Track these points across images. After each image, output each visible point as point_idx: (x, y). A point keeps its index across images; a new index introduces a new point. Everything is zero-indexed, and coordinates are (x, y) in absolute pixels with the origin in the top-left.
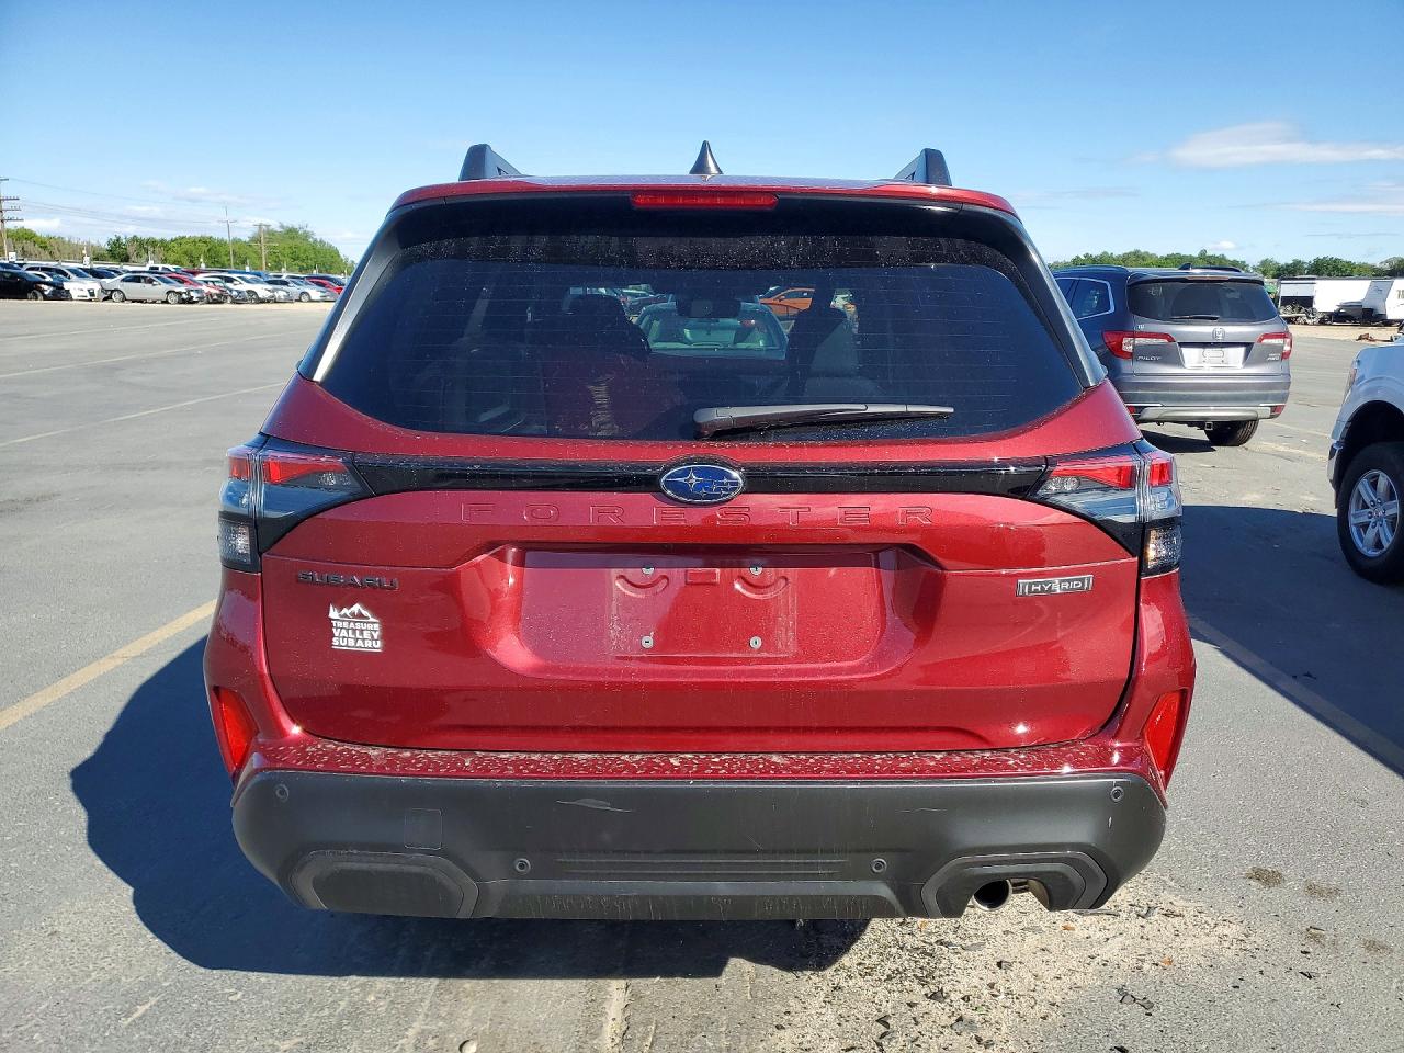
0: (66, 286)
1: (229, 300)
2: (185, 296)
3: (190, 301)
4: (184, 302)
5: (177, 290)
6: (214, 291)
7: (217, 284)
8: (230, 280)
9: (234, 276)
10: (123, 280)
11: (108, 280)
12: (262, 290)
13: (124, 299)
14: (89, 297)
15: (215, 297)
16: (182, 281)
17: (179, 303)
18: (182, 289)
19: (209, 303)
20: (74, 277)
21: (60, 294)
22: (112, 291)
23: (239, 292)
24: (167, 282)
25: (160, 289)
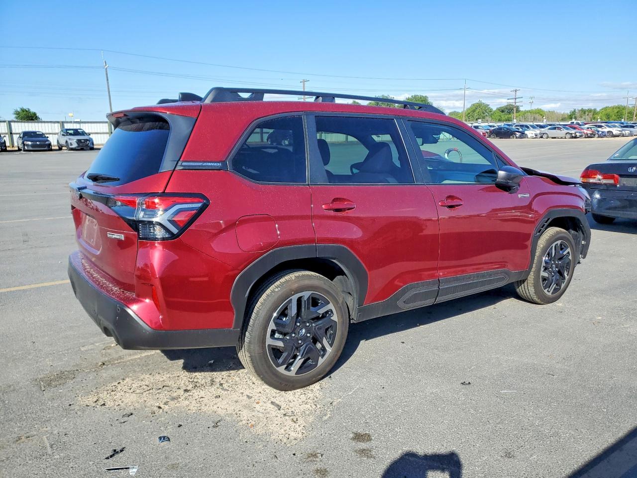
0: (526, 132)
1: (597, 136)
2: (573, 135)
3: (576, 137)
4: (573, 137)
5: (571, 132)
6: (589, 132)
7: (593, 129)
8: (600, 127)
9: (603, 124)
10: (550, 129)
11: (543, 129)
12: (615, 131)
13: (548, 137)
14: (535, 137)
15: (589, 135)
16: (575, 128)
17: (570, 138)
18: (573, 131)
19: (585, 138)
20: (531, 128)
21: (523, 135)
22: (544, 134)
23: (603, 132)
24: (567, 129)
25: (564, 131)
